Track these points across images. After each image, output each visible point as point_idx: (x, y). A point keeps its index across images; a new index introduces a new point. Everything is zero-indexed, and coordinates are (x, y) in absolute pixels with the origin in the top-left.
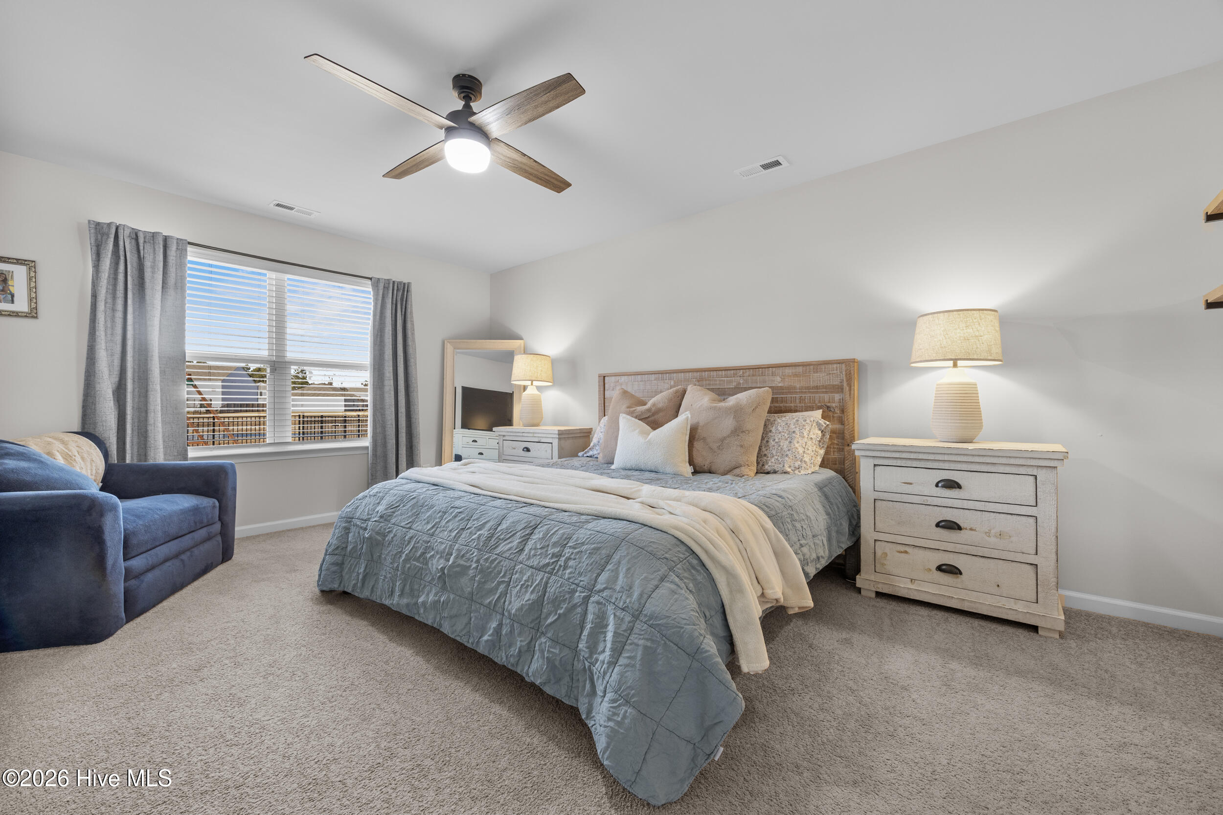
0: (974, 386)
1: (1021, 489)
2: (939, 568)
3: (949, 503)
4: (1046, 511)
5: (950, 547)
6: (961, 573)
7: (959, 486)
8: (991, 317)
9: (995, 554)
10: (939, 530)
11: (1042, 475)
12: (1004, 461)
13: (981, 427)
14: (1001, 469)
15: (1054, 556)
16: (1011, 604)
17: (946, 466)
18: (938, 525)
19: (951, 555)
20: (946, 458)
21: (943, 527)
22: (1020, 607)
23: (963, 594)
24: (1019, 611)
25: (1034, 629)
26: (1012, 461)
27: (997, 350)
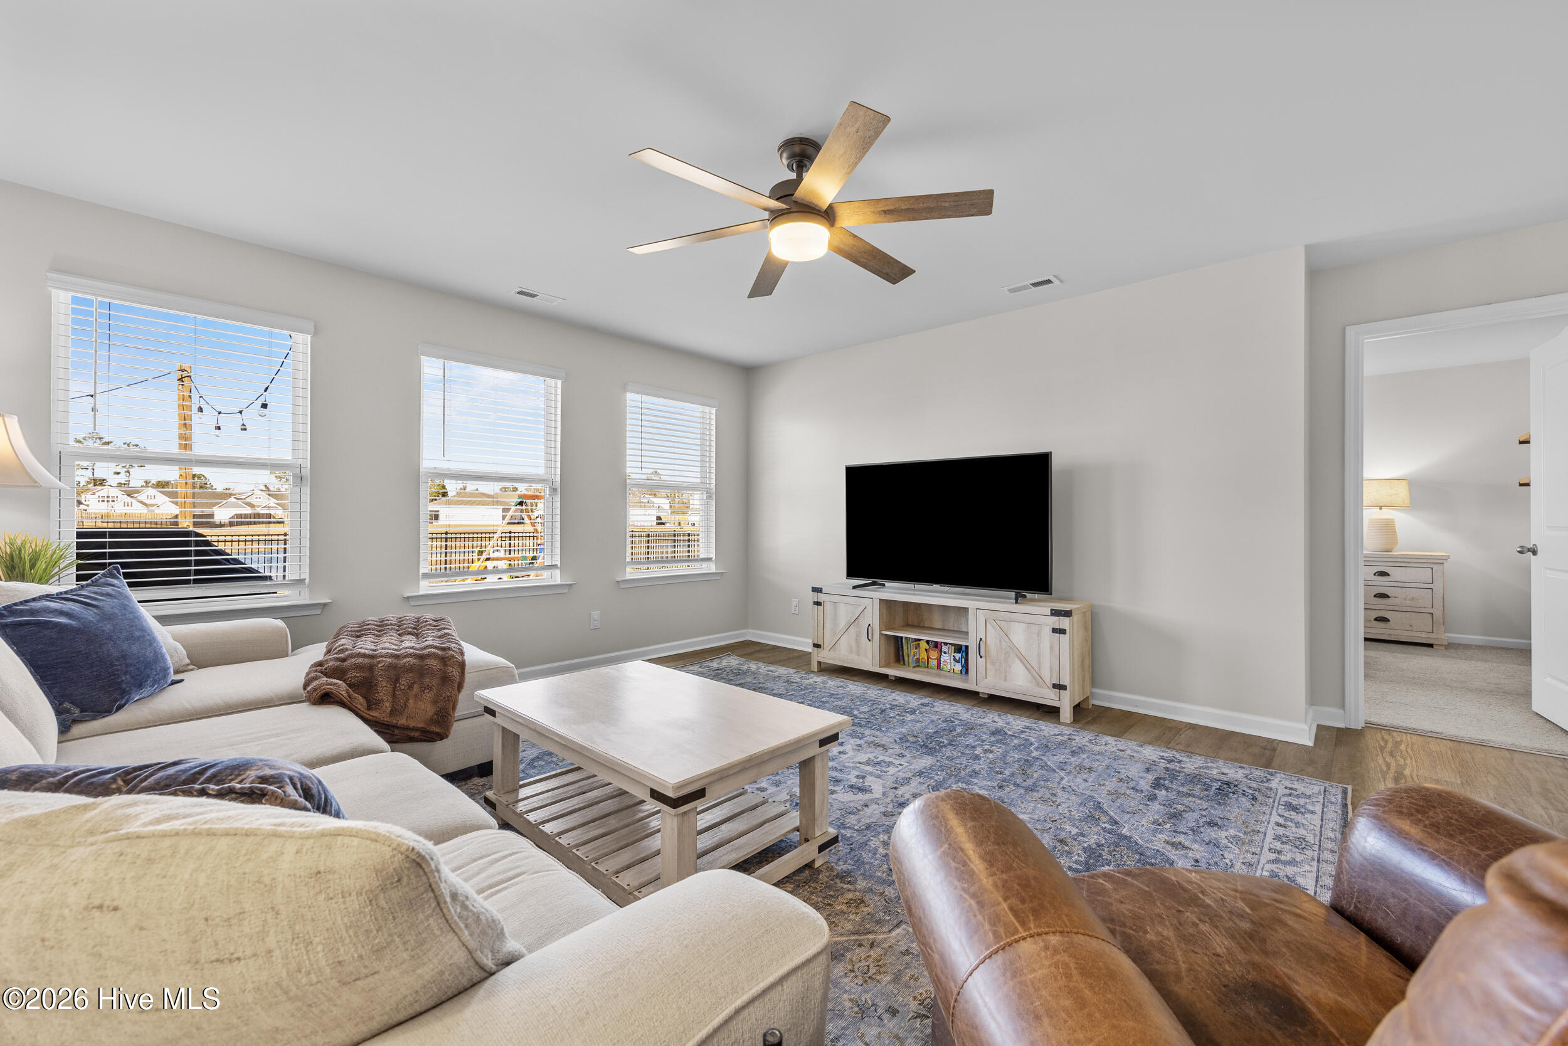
0: (1392, 520)
1: (1425, 575)
2: (1376, 619)
3: (1382, 584)
4: (1438, 586)
5: (1382, 607)
6: (1389, 621)
7: (1388, 575)
8: (1404, 483)
9: (1409, 610)
10: (1376, 598)
11: (1435, 567)
12: (1416, 560)
13: (1397, 543)
14: (1413, 565)
15: (1442, 607)
16: (1419, 634)
17: (1381, 564)
18: (1375, 596)
19: (1383, 612)
20: (1381, 559)
21: (1378, 597)
22: (1423, 635)
23: (1390, 632)
24: (1423, 638)
25: (1431, 646)
26: (1419, 561)
27: (1407, 502)
